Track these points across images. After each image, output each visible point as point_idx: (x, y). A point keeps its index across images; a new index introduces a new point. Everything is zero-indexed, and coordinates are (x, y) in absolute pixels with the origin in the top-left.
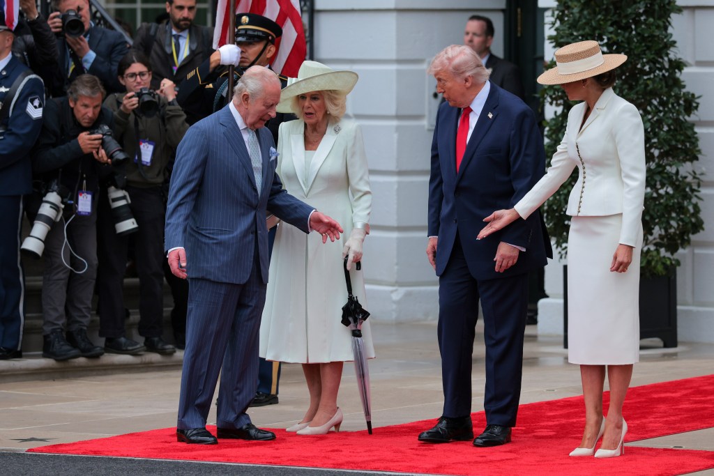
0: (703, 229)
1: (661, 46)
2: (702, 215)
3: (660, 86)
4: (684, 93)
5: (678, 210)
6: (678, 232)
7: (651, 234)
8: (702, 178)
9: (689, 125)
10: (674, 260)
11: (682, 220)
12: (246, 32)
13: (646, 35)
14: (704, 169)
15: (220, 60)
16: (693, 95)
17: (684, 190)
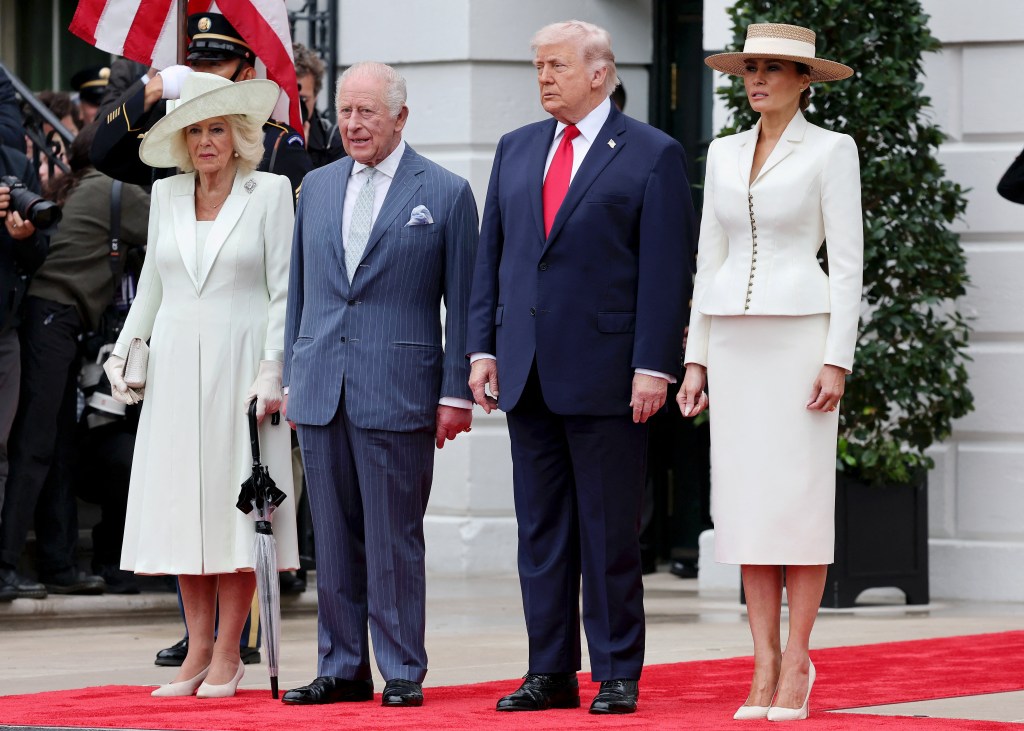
0: (972, 409)
1: (905, 102)
2: (970, 386)
3: (901, 169)
4: (942, 184)
5: (930, 376)
6: (930, 414)
7: (886, 418)
8: (969, 323)
9: (950, 237)
10: (924, 458)
11: (938, 392)
12: (207, 44)
13: (880, 85)
14: (975, 313)
15: (161, 91)
16: (957, 187)
17: (941, 342)
